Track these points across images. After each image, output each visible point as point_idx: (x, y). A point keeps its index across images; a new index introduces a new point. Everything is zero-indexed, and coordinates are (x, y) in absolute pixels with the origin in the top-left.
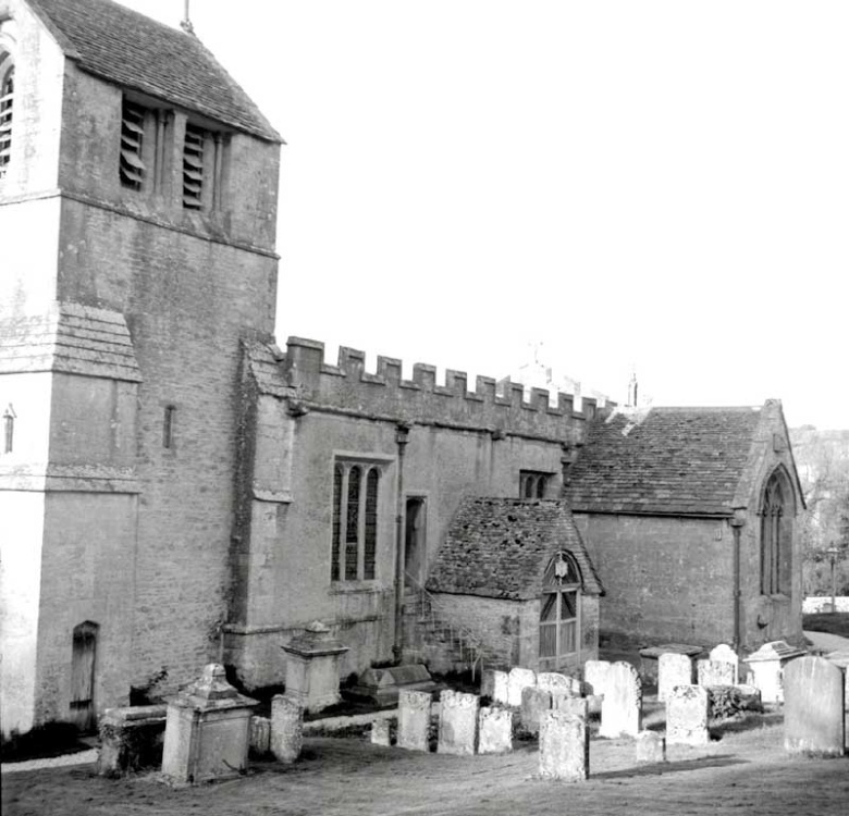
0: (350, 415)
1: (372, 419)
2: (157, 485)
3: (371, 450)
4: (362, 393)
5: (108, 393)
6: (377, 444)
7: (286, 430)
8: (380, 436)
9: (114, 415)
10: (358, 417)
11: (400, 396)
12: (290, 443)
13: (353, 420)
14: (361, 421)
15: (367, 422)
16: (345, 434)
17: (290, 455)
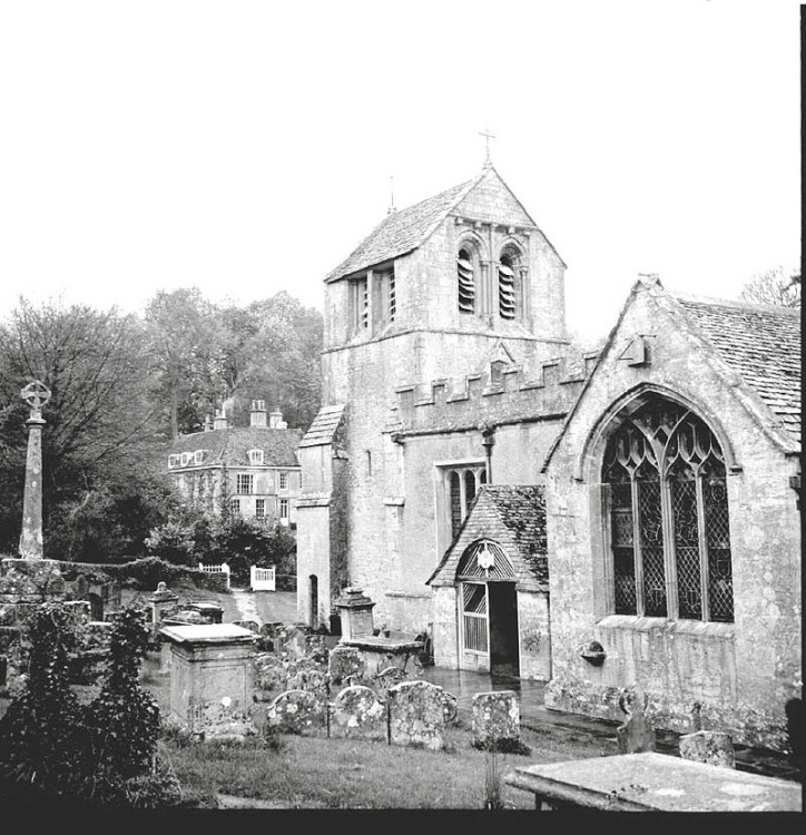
0: (442, 433)
1: (462, 431)
2: (363, 499)
3: (463, 457)
4: (451, 412)
5: (320, 455)
6: (468, 450)
7: (398, 454)
8: (471, 443)
9: (323, 464)
10: (449, 432)
11: (485, 404)
12: (401, 463)
13: (446, 435)
14: (453, 435)
15: (458, 434)
16: (440, 448)
17: (403, 472)
